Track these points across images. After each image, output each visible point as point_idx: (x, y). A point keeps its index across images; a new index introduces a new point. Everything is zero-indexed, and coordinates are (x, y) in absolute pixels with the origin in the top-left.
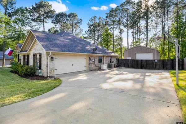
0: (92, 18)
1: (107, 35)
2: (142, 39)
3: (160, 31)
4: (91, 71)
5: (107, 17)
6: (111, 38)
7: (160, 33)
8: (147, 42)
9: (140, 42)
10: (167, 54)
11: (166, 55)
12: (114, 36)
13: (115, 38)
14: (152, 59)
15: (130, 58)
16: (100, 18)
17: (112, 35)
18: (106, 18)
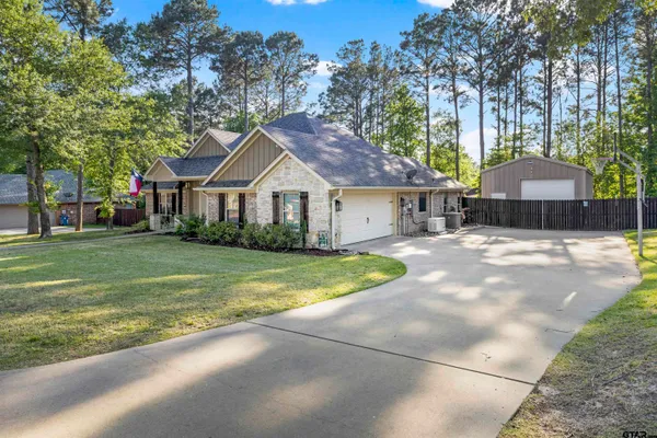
0: (349, 47)
1: (405, 110)
2: (533, 127)
3: (589, 97)
4: (407, 235)
5: (404, 46)
6: (419, 120)
7: (590, 101)
8: (549, 137)
9: (525, 137)
10: (617, 177)
11: (613, 181)
12: (431, 114)
13: (433, 122)
14: (573, 198)
15: (502, 196)
16: (375, 48)
17: (421, 110)
18: (400, 50)
